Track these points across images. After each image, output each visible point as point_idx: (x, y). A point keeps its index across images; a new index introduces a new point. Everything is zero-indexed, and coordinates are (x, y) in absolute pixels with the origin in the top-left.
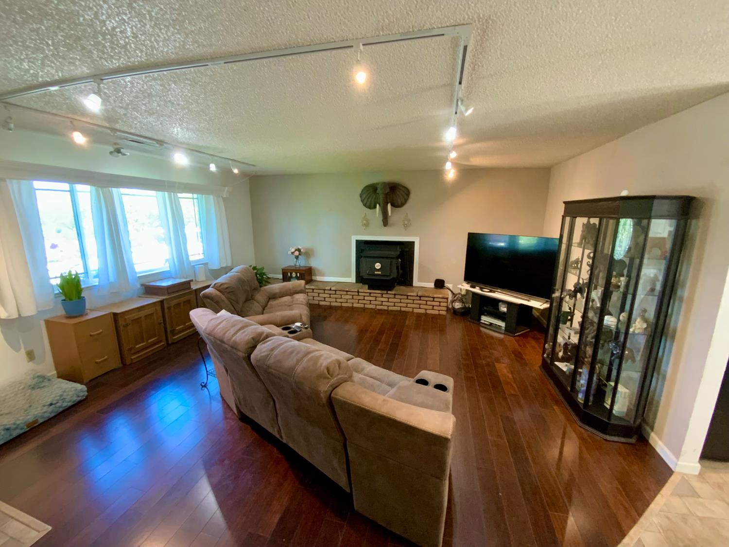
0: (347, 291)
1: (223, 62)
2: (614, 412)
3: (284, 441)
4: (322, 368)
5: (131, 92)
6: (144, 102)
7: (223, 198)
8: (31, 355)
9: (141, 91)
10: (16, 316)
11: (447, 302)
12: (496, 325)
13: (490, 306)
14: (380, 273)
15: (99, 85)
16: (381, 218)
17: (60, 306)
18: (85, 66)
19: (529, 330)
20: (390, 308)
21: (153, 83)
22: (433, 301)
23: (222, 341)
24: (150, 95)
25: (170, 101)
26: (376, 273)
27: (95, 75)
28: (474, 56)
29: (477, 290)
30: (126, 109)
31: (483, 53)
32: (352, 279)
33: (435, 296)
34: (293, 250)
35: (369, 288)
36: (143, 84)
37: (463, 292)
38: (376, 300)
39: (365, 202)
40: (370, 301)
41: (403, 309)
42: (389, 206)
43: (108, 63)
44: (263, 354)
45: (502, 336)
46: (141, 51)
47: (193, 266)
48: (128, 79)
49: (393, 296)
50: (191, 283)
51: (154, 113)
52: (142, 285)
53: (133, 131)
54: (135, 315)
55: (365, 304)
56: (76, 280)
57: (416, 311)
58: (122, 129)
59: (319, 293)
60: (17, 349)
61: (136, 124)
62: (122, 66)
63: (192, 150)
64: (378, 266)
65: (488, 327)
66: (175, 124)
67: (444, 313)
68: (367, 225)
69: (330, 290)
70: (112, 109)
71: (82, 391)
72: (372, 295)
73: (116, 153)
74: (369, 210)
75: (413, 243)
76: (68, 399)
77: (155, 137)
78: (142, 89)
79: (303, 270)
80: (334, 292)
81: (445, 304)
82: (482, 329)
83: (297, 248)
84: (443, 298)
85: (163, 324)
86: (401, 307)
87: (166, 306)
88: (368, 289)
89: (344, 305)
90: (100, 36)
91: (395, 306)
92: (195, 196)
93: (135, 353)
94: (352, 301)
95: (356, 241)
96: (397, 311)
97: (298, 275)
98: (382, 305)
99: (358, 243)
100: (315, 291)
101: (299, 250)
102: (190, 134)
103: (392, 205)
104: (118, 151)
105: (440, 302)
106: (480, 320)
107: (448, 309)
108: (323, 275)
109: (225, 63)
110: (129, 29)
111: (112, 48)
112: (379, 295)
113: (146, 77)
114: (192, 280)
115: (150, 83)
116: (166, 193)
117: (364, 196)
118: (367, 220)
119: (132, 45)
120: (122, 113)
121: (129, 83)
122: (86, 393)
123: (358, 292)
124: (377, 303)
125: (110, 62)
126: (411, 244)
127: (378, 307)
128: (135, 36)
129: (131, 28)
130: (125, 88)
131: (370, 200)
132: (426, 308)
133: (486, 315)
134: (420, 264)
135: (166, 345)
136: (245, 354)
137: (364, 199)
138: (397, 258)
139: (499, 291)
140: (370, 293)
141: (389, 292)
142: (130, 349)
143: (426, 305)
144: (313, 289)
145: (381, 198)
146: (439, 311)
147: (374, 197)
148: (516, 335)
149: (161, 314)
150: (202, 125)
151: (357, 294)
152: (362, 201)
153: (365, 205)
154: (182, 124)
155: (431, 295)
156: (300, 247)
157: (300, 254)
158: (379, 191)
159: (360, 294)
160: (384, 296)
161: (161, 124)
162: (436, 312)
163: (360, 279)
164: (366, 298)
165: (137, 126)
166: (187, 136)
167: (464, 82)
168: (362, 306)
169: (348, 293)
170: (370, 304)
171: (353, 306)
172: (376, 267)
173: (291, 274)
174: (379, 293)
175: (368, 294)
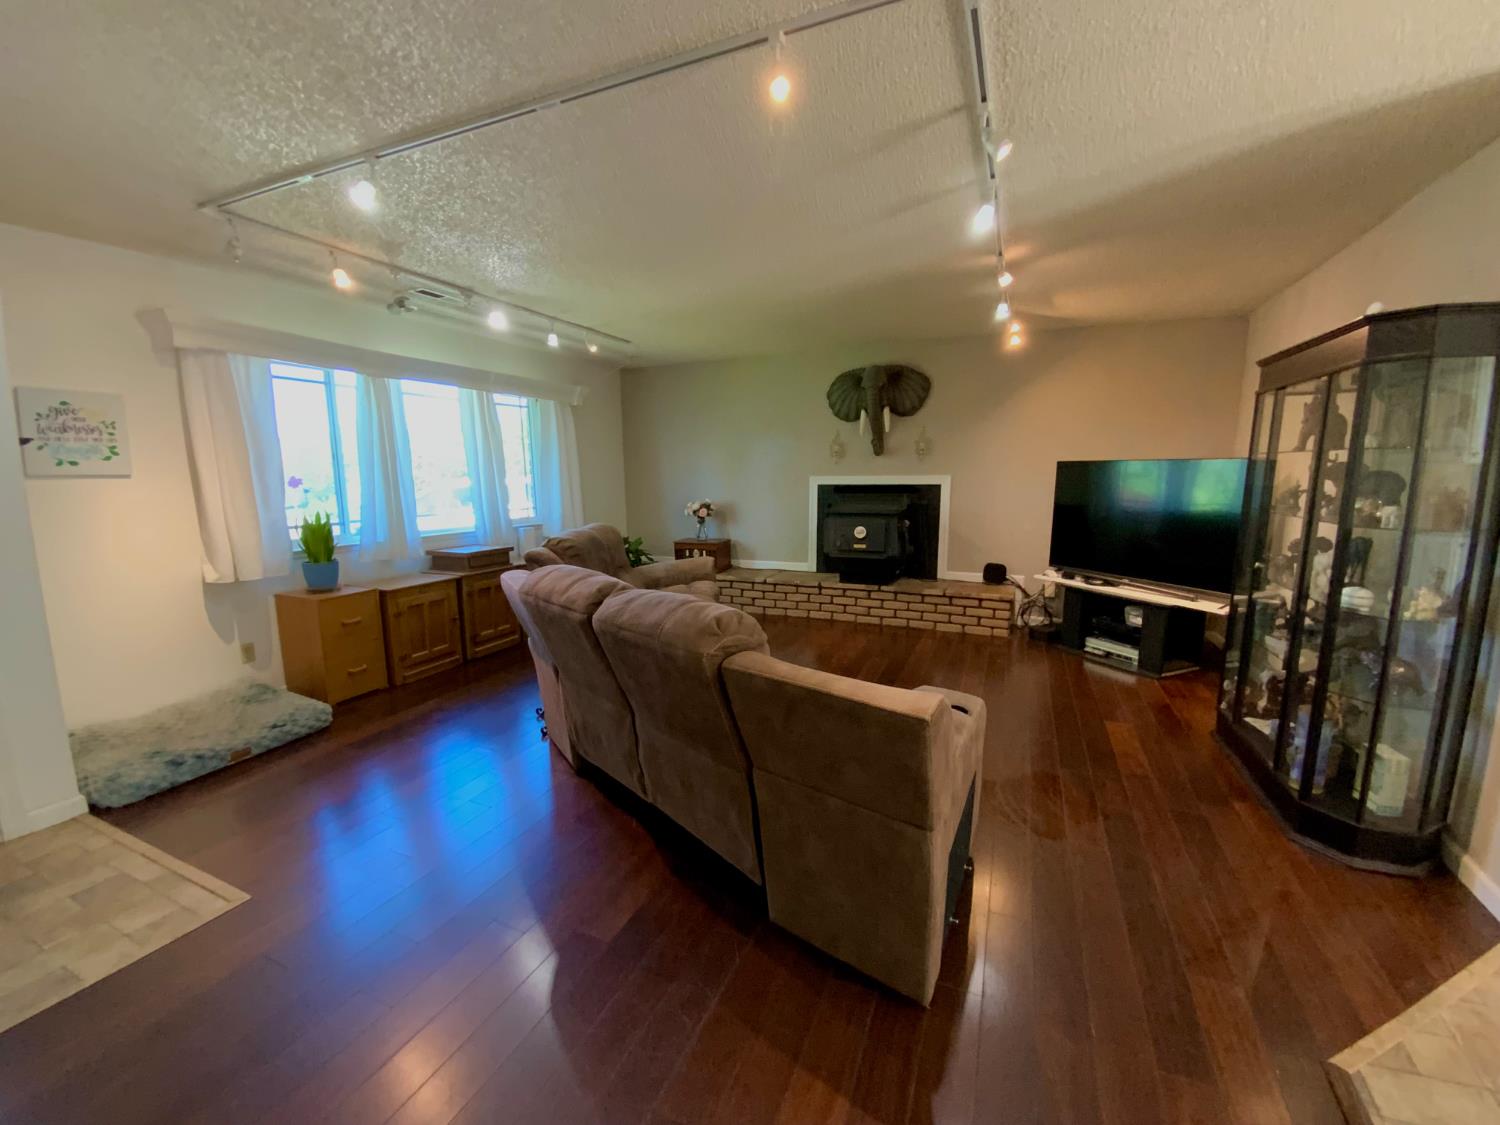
0: (797, 586)
1: (558, 101)
2: (1370, 805)
3: (650, 800)
4: (709, 618)
5: (422, 182)
6: (441, 203)
7: (573, 408)
8: (249, 652)
9: (435, 178)
10: (231, 580)
11: (1012, 609)
12: (1119, 656)
13: (1106, 616)
14: (864, 546)
15: (373, 166)
16: (869, 437)
17: (300, 573)
18: (352, 132)
19: (1197, 668)
20: (886, 622)
21: (454, 159)
22: (980, 607)
23: (547, 601)
24: (450, 185)
25: (480, 197)
26: (856, 546)
27: (367, 151)
28: (997, 33)
29: (1078, 583)
30: (414, 220)
31: (1014, 24)
32: (810, 564)
33: (984, 596)
34: (696, 506)
35: (842, 580)
36: (439, 165)
37: (1050, 592)
38: (856, 605)
39: (837, 407)
40: (845, 606)
41: (913, 624)
42: (886, 411)
43: (386, 123)
44: (612, 610)
45: (1130, 679)
46: (435, 95)
47: (515, 528)
48: (417, 155)
49: (891, 596)
50: (511, 553)
51: (456, 226)
52: (428, 553)
53: (424, 270)
54: (416, 599)
55: (832, 612)
56: (327, 528)
57: (941, 627)
58: (408, 267)
59: (742, 590)
60: (227, 638)
61: (429, 253)
62: (408, 128)
63: (518, 305)
64: (860, 532)
65: (1102, 660)
66: (490, 247)
67: (1005, 633)
68: (840, 452)
69: (765, 583)
70: (394, 222)
71: (323, 712)
72: (848, 593)
73: (396, 308)
74: (844, 422)
75: (937, 488)
76: (302, 722)
77: (459, 282)
78: (437, 175)
79: (714, 545)
80: (771, 588)
81: (1007, 614)
82: (1088, 666)
83: (703, 503)
84: (1002, 601)
85: (458, 622)
86: (908, 619)
87: (465, 589)
89: (790, 613)
90: (373, 69)
91: (895, 617)
92: (524, 401)
93: (411, 667)
94: (808, 606)
95: (819, 486)
96: (900, 628)
97: (704, 555)
98: (869, 615)
99: (822, 489)
100: (735, 585)
101: (707, 506)
102: (514, 269)
103: (893, 411)
104: (401, 303)
105: (994, 610)
106: (1084, 646)
107: (1013, 628)
108: (752, 557)
109: (563, 102)
110: (416, 52)
111: (393, 93)
112: (864, 594)
113: (443, 148)
114: (512, 549)
115: (450, 161)
116: (475, 392)
117: (834, 398)
118: (842, 445)
119: (422, 83)
120: (407, 231)
121: (418, 165)
122: (331, 718)
123: (820, 587)
124: (858, 610)
125: (388, 121)
126: (934, 491)
127: (862, 620)
128: (425, 65)
129: (419, 48)
130: (413, 173)
131: (847, 402)
132: (964, 622)
133: (1097, 637)
134: (952, 532)
135: (461, 661)
136: (584, 613)
137: (836, 402)
138: (901, 516)
139: (1126, 581)
140: (845, 590)
141: (883, 588)
142: (403, 659)
143: (964, 614)
144: (732, 582)
145: (869, 396)
146: (992, 628)
147: (856, 397)
148: (1163, 675)
149: (455, 603)
150: (534, 246)
151: (816, 591)
152: (832, 406)
153: (837, 414)
154: (501, 247)
155: (974, 595)
156: (708, 501)
157: (708, 515)
158: (865, 383)
159: (823, 591)
160: (873, 595)
161: (468, 249)
162: (987, 632)
163: (826, 563)
164: (835, 600)
165: (432, 256)
166: (508, 275)
167: (990, 95)
168: (828, 616)
169: (801, 590)
170: (845, 612)
171: (808, 617)
172: (857, 535)
173: (691, 553)
174: (864, 590)
175: (840, 592)
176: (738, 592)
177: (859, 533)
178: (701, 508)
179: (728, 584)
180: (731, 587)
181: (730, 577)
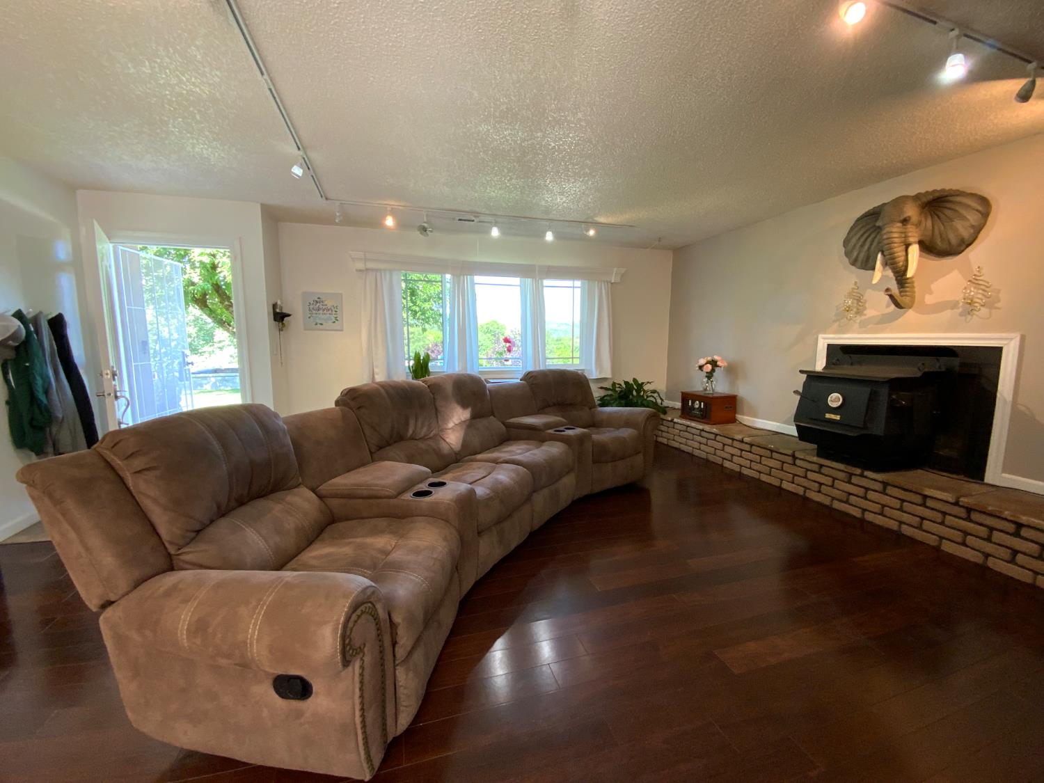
0: (772, 451)
14: (838, 418)
20: (869, 517)
26: (828, 416)
34: (702, 361)
35: (819, 454)
38: (832, 487)
39: (855, 254)
40: (820, 484)
41: (907, 530)
42: (914, 249)
49: (878, 486)
55: (806, 488)
57: (948, 548)
59: (725, 445)
64: (835, 400)
69: (742, 441)
72: (824, 470)
75: (995, 351)
79: (711, 399)
80: (747, 447)
83: (709, 359)
86: (900, 522)
88: (817, 455)
91: (881, 514)
92: (578, 283)
94: (781, 474)
95: (829, 346)
96: (888, 530)
97: (702, 407)
98: (847, 502)
103: (923, 249)
112: (841, 475)
123: (794, 457)
124: (836, 493)
127: (838, 505)
131: (866, 247)
132: (988, 551)
137: (854, 247)
140: (821, 466)
141: (867, 473)
144: (716, 435)
145: (887, 233)
151: (789, 460)
152: (847, 254)
153: (854, 263)
156: (716, 358)
159: (798, 462)
160: (854, 480)
164: (810, 475)
168: (801, 491)
169: (775, 455)
170: (819, 492)
171: (780, 486)
172: (830, 404)
173: (693, 403)
174: (843, 471)
175: (815, 467)
176: (719, 446)
177: (831, 401)
178: (706, 364)
179: (712, 436)
180: (715, 440)
181: (714, 430)
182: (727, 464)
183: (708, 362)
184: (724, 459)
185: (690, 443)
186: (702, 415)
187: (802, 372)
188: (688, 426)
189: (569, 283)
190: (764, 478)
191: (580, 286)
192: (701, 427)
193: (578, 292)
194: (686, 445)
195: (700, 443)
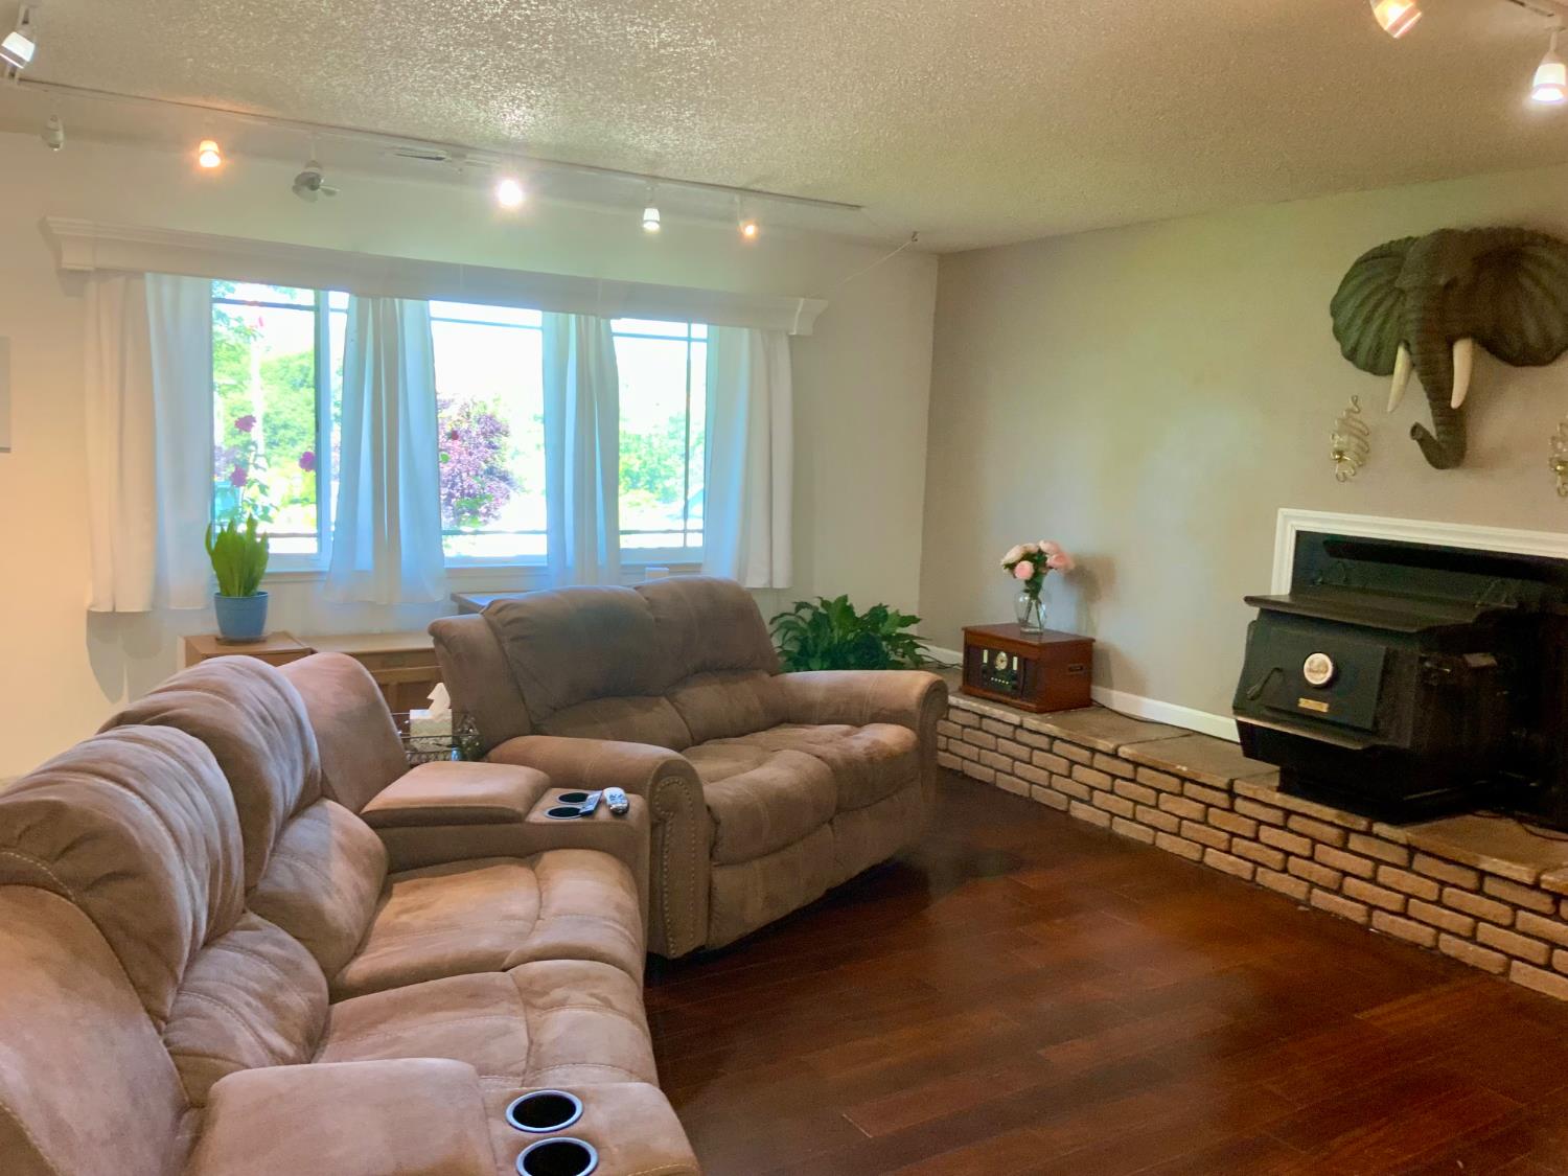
0: (1183, 779)
7: (792, 339)
10: (109, 609)
14: (1324, 708)
17: (212, 610)
20: (1382, 922)
26: (1304, 703)
34: (1013, 555)
35: (1285, 787)
38: (1311, 858)
39: (1354, 335)
40: (1286, 854)
41: (1450, 946)
42: (1463, 350)
49: (1398, 856)
52: (448, 596)
55: (1255, 863)
57: (1524, 975)
59: (1072, 762)
64: (1318, 668)
68: (1354, 452)
69: (1115, 755)
72: (1295, 823)
73: (306, 189)
79: (1037, 648)
80: (1126, 770)
83: (1032, 547)
86: (1438, 929)
88: (1279, 790)
91: (1404, 914)
94: (1203, 833)
95: (1299, 534)
96: (1416, 947)
97: (1015, 667)
98: (1338, 892)
99: (1305, 546)
104: (309, 183)
112: (1331, 833)
116: (573, 316)
117: (1347, 311)
123: (1232, 793)
124: (1317, 872)
127: (1321, 899)
131: (1374, 326)
137: (1352, 319)
140: (1288, 813)
141: (1381, 828)
144: (1053, 738)
151: (1221, 799)
152: (1339, 335)
153: (1351, 355)
156: (1044, 546)
157: (1037, 576)
159: (1240, 804)
160: (1356, 842)
164: (1265, 833)
168: (1244, 870)
169: (1190, 789)
170: (1285, 870)
171: (1201, 862)
172: (1307, 675)
173: (992, 658)
174: (1331, 824)
175: (1275, 816)
176: (1061, 766)
177: (1311, 670)
178: (1023, 559)
179: (1043, 742)
180: (1050, 751)
181: (1050, 728)
182: (1080, 811)
183: (1028, 556)
184: (1071, 797)
185: (988, 757)
186: (1014, 687)
187: (1250, 600)
188: (982, 716)
189: (679, 328)
190: (1165, 842)
191: (705, 337)
192: (1014, 718)
193: (700, 352)
194: (978, 762)
195: (1015, 759)
